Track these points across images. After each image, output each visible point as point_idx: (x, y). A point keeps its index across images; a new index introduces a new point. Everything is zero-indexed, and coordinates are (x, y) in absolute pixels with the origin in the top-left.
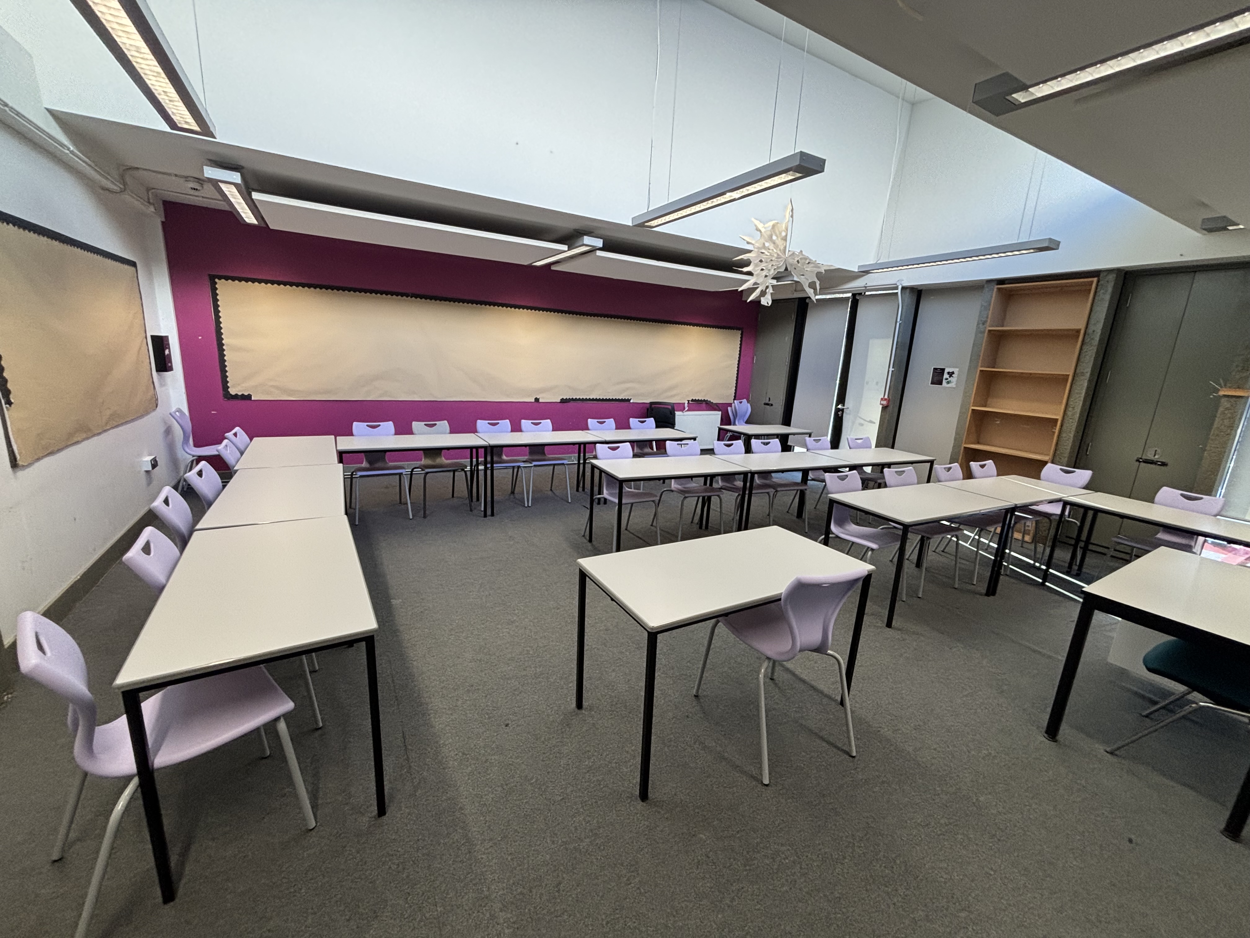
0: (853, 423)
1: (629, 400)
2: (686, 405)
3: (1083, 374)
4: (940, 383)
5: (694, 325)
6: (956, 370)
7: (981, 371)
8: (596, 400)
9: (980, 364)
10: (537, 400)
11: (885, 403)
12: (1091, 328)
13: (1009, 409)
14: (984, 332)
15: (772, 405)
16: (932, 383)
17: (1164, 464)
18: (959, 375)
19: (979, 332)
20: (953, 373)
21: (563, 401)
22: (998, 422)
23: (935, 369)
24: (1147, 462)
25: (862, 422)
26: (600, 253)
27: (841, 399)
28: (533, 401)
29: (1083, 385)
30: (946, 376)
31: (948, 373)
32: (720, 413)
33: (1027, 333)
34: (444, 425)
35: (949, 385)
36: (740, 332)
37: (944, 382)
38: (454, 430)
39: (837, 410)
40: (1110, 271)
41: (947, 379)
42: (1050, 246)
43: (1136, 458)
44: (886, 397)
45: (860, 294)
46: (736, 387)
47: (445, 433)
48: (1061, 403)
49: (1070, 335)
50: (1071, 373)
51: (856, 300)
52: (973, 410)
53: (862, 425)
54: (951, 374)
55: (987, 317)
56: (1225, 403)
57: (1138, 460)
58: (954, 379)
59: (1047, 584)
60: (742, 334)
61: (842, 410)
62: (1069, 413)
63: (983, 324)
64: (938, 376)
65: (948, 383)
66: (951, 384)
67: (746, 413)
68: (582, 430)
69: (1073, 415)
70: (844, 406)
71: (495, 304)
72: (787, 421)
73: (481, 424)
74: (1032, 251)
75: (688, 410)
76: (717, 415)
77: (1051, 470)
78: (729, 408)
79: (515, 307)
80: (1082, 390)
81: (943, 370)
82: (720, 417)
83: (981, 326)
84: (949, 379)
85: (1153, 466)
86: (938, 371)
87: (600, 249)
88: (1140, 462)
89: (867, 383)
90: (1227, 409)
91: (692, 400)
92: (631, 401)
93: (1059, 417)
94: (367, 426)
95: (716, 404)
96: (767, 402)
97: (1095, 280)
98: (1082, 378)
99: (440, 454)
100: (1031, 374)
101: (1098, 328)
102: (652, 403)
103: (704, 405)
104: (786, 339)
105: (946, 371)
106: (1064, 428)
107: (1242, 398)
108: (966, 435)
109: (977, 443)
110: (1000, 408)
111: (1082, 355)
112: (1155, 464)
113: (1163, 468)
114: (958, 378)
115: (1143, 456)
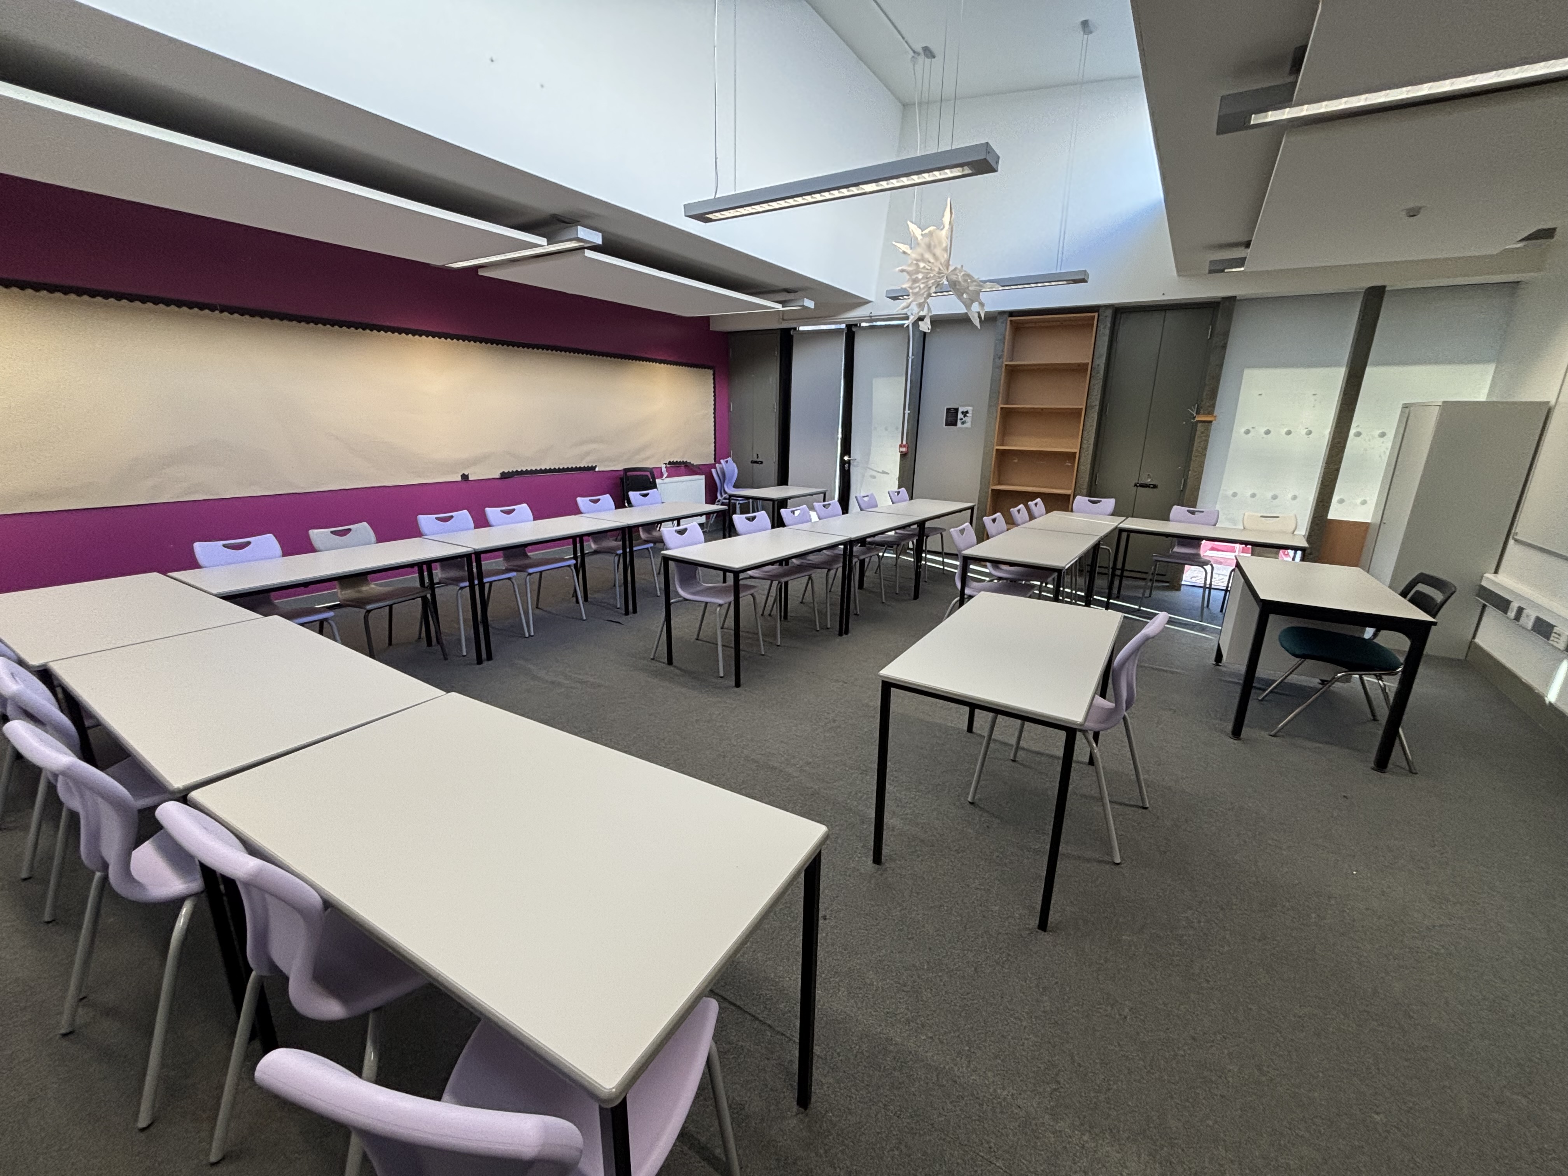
0: (863, 476)
1: (593, 468)
2: (664, 469)
3: (1093, 407)
4: (955, 424)
5: (661, 362)
6: (970, 409)
7: (1002, 408)
8: (550, 471)
9: (1000, 402)
10: (465, 477)
11: (904, 449)
12: (1097, 362)
13: (1026, 446)
14: (1002, 367)
15: (762, 463)
16: (947, 424)
17: (1155, 487)
18: (973, 414)
19: (995, 367)
20: (967, 412)
21: (505, 476)
22: (1016, 461)
23: (948, 410)
24: (1143, 486)
25: (874, 473)
26: (589, 253)
27: (846, 449)
28: (459, 479)
29: (1094, 416)
30: (960, 416)
31: (963, 413)
32: (703, 477)
33: (1035, 367)
34: (363, 529)
35: (965, 426)
36: (711, 372)
37: (959, 422)
38: (382, 537)
39: (843, 463)
40: (1107, 307)
41: (961, 419)
42: (1080, 279)
43: (1133, 484)
44: (904, 443)
45: (856, 325)
46: (715, 443)
47: (369, 544)
48: (1078, 438)
49: (1079, 369)
50: (1084, 407)
51: (851, 333)
52: (997, 450)
53: (874, 477)
54: (965, 414)
55: (1003, 351)
56: (1200, 427)
57: (1136, 485)
58: (968, 419)
60: (714, 374)
61: (849, 462)
62: (1084, 446)
63: (1000, 358)
64: (952, 417)
65: (963, 423)
66: (966, 424)
67: (733, 476)
68: (575, 514)
69: (1088, 447)
70: (850, 457)
71: (379, 328)
72: (783, 480)
73: (426, 521)
74: (1065, 282)
75: (668, 477)
76: (699, 481)
77: (1081, 501)
78: (713, 470)
79: (414, 333)
80: (1093, 421)
81: (957, 410)
82: (703, 482)
83: (997, 360)
84: (964, 419)
85: (1146, 489)
86: (952, 411)
87: (595, 248)
88: (1138, 486)
89: (875, 428)
90: (1202, 433)
91: (670, 463)
92: (597, 469)
93: (1077, 451)
94: (224, 546)
95: (698, 466)
96: (755, 459)
97: (1096, 314)
98: (1093, 410)
99: (366, 580)
100: (1042, 409)
101: (1101, 362)
102: (626, 470)
103: (683, 468)
104: (771, 379)
105: (960, 410)
106: (1082, 460)
107: (1210, 422)
108: (992, 476)
109: (999, 484)
110: (1020, 446)
111: (1092, 387)
112: (1149, 487)
113: (1155, 490)
114: (972, 417)
115: (1137, 482)
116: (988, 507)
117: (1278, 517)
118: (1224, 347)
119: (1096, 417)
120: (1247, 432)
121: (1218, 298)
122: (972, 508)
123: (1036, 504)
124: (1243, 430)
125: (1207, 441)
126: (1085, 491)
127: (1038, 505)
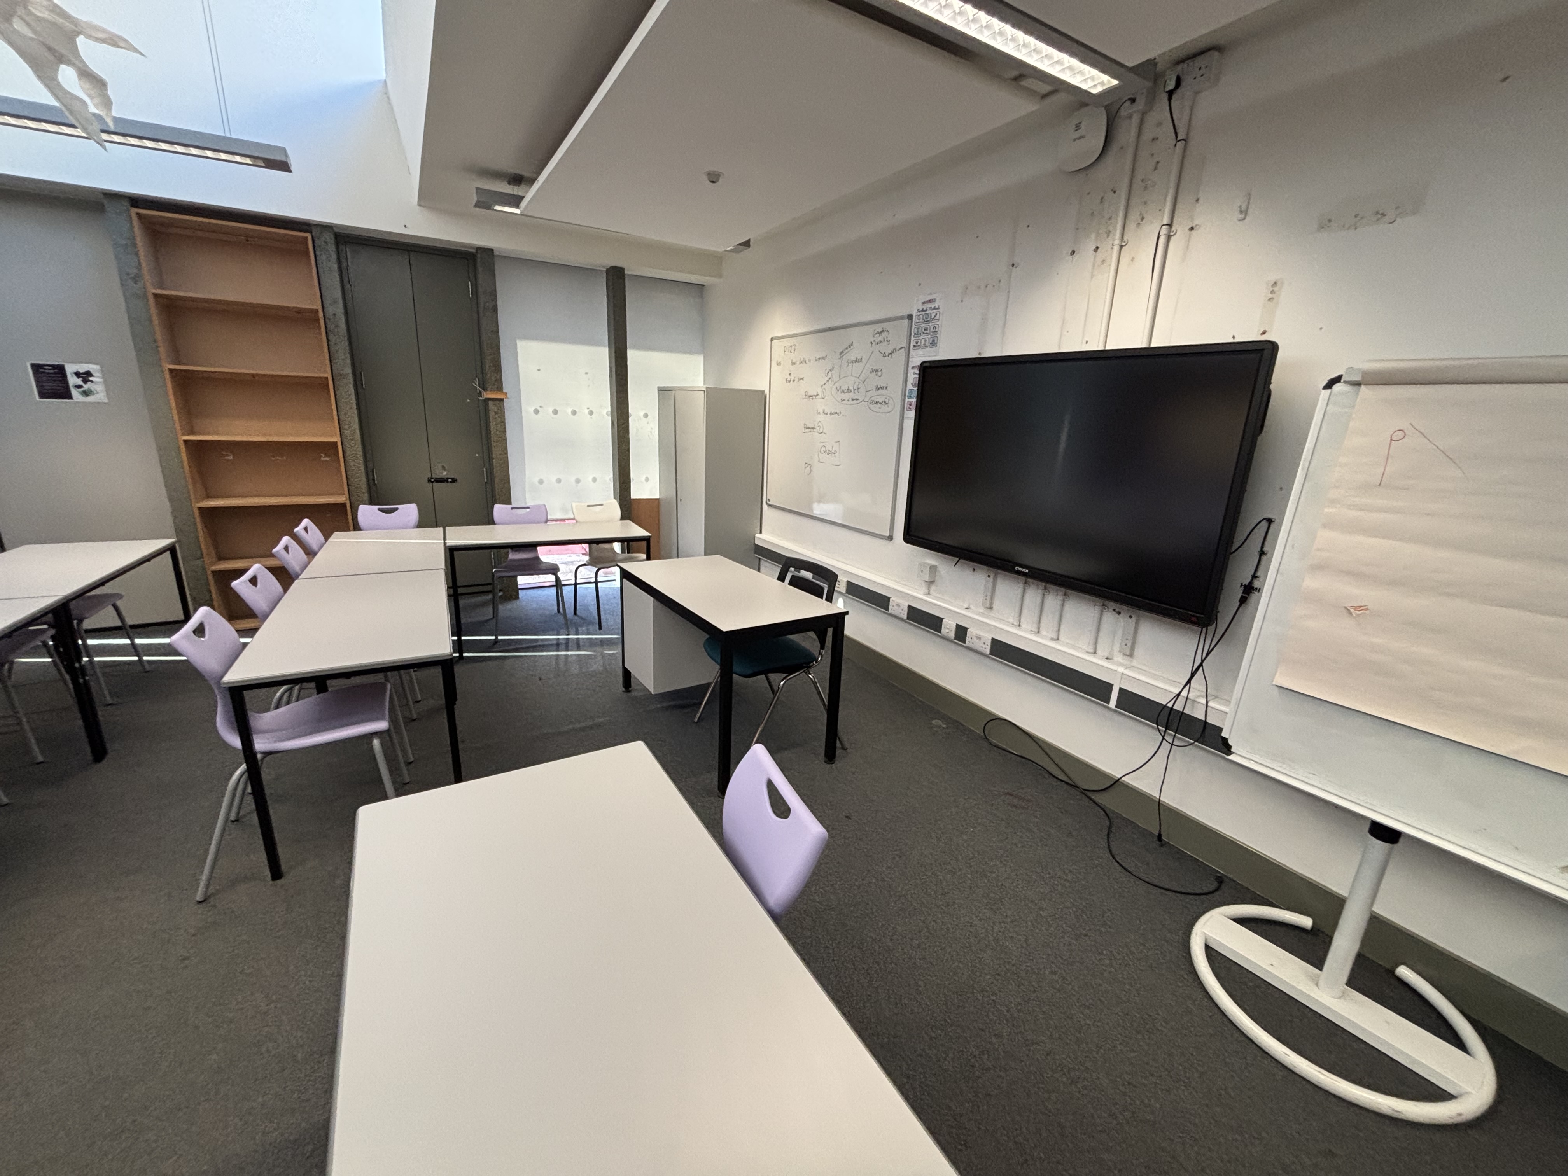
3: (343, 377)
4: (65, 395)
6: (95, 368)
7: (171, 371)
9: (163, 360)
12: (330, 311)
13: (238, 435)
14: (146, 298)
16: (43, 399)
17: (454, 481)
18: (102, 377)
19: (132, 297)
20: (88, 374)
22: (231, 458)
23: (38, 368)
24: (438, 481)
30: (73, 380)
31: (78, 374)
35: (91, 398)
37: (74, 392)
40: (321, 226)
41: (77, 386)
43: (427, 480)
48: (331, 421)
50: (328, 375)
52: (184, 441)
54: (86, 376)
55: (139, 270)
56: (491, 405)
57: (429, 481)
58: (97, 384)
59: (465, 655)
62: (347, 432)
63: (136, 282)
64: (54, 382)
65: (84, 393)
66: (93, 395)
69: (352, 435)
77: (367, 513)
80: (351, 397)
81: (60, 369)
83: (131, 285)
84: (86, 387)
85: (444, 484)
86: (51, 372)
88: (432, 482)
90: (494, 411)
93: (337, 439)
98: (345, 381)
100: (253, 375)
101: (338, 311)
105: (71, 371)
106: (348, 453)
107: (502, 400)
108: (190, 487)
109: (209, 496)
110: (228, 434)
111: (333, 349)
112: (447, 482)
113: (454, 484)
114: (105, 381)
115: (430, 476)
116: (202, 539)
117: (602, 505)
118: (495, 309)
119: (352, 390)
120: (536, 412)
121: (471, 246)
122: (172, 549)
123: (306, 529)
124: (531, 409)
125: (503, 422)
126: (366, 496)
127: (307, 528)
